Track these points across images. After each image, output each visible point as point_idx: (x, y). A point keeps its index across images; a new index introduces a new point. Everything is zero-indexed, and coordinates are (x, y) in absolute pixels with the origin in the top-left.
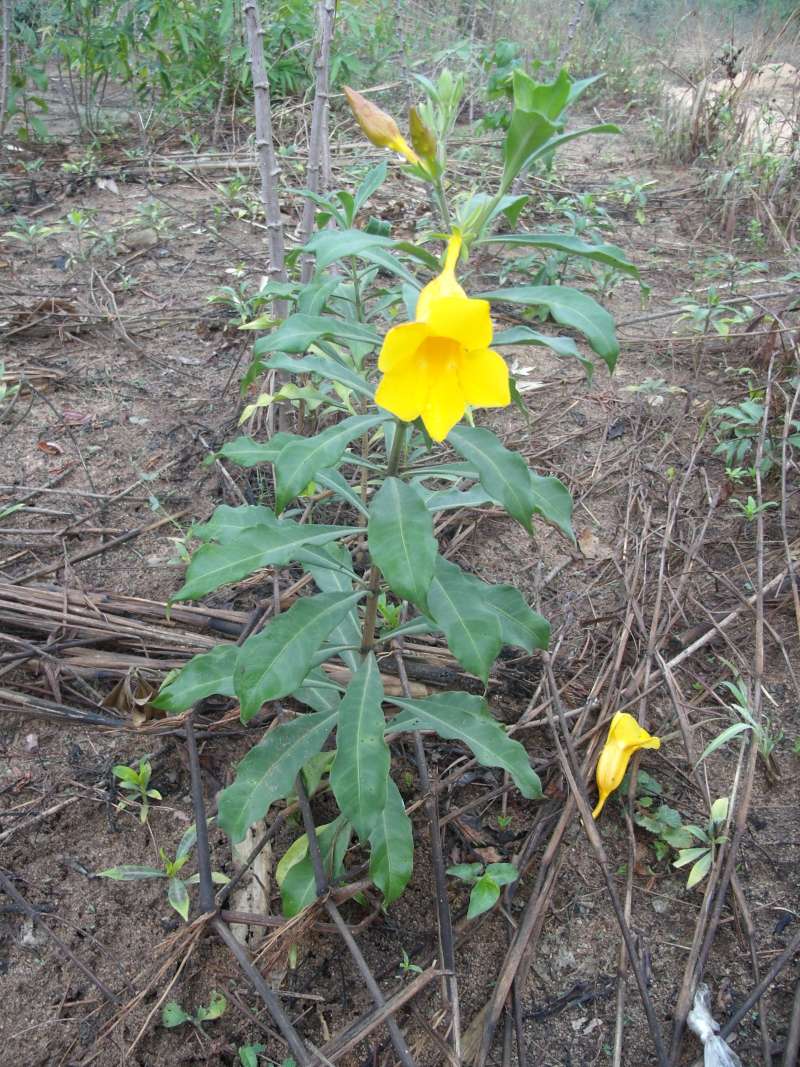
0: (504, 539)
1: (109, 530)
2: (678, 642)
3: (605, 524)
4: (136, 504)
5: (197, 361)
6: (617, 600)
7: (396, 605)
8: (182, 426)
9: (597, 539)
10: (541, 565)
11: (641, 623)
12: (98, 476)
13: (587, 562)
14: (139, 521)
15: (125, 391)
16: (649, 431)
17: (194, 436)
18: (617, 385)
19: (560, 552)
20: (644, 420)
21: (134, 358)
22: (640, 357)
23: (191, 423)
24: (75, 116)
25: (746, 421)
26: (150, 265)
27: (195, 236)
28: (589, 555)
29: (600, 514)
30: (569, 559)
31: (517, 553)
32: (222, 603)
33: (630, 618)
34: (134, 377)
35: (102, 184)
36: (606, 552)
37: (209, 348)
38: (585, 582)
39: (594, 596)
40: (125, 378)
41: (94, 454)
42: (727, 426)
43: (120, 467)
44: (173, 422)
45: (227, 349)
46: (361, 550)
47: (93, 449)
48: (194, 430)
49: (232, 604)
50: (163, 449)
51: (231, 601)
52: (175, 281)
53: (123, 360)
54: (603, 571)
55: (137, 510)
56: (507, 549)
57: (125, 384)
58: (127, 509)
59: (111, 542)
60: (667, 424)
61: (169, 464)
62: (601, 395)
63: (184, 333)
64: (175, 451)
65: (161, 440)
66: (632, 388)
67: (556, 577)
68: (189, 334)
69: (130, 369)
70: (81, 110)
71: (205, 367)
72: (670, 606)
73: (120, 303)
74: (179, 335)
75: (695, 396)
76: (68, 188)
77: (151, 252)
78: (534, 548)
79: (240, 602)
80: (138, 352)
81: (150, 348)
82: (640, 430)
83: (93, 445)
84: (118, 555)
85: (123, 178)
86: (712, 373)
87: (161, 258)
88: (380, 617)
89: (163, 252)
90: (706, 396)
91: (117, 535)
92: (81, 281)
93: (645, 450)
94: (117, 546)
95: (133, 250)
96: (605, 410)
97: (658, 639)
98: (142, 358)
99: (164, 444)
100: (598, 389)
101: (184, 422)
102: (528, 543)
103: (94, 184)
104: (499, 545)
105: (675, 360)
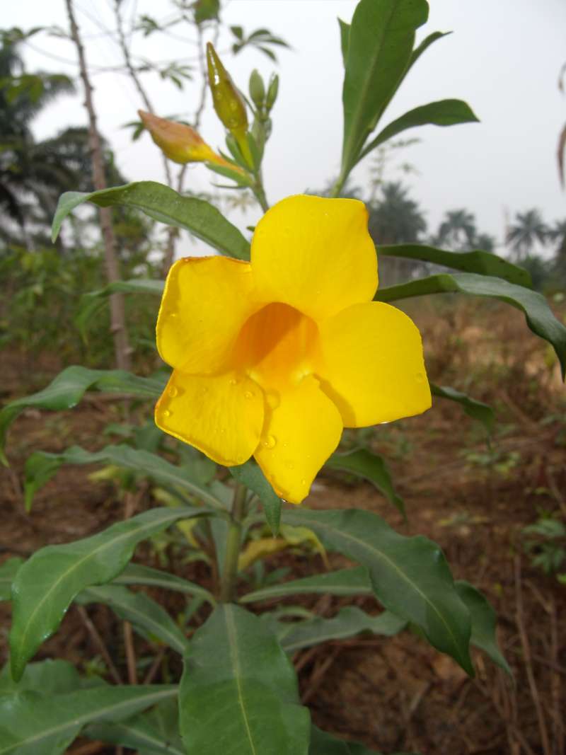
0: (362, 670)
13: (445, 685)
16: (466, 557)
18: (429, 524)
19: (417, 677)
20: (459, 548)
21: (29, 530)
22: (442, 501)
30: (428, 684)
31: (376, 683)
38: (450, 707)
39: (463, 721)
42: (529, 545)
56: (365, 679)
60: (479, 549)
66: (443, 523)
75: (495, 525)
78: (392, 676)
80: (32, 526)
86: (502, 506)
90: (503, 524)
102: (384, 672)
104: (357, 677)
105: (470, 499)
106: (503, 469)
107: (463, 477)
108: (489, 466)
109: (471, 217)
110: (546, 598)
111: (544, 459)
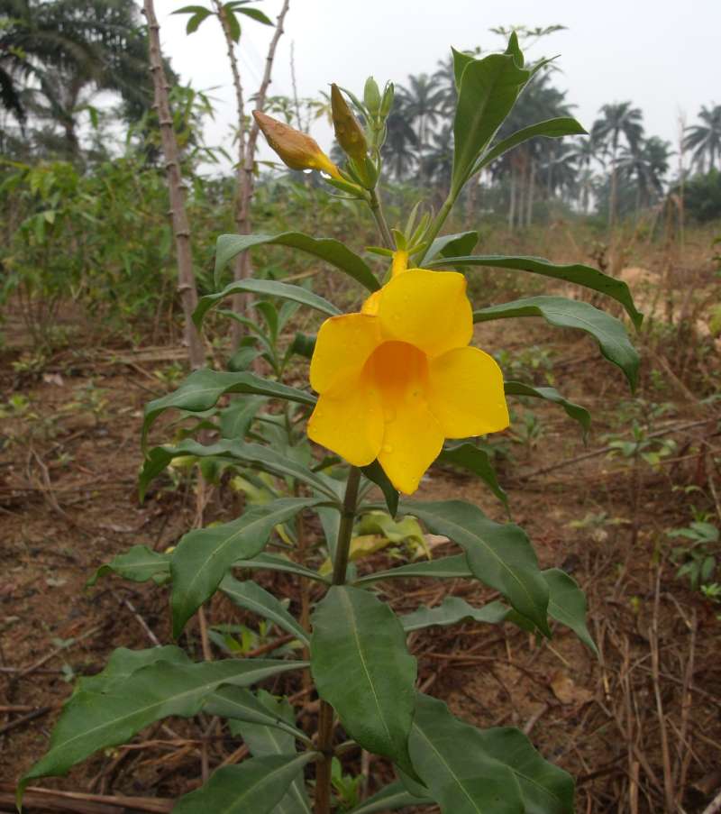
0: (469, 691)
1: (16, 707)
2: (699, 794)
3: (576, 664)
4: (51, 677)
5: (129, 529)
6: (609, 748)
7: (354, 776)
8: (108, 591)
9: (570, 681)
10: (515, 716)
11: (649, 772)
12: (11, 649)
13: (565, 708)
14: (54, 696)
15: (51, 561)
16: (600, 565)
17: (120, 601)
18: (557, 525)
19: (533, 700)
20: (593, 555)
21: (64, 528)
22: (575, 497)
23: (118, 588)
24: (32, 331)
25: (702, 540)
26: (88, 444)
27: (134, 418)
28: (566, 700)
29: (568, 655)
30: (545, 707)
31: (485, 704)
32: (144, 789)
33: (635, 767)
34: (63, 547)
35: (48, 378)
36: (584, 695)
37: (143, 516)
38: (568, 731)
39: (582, 746)
40: (53, 548)
41: (10, 625)
42: (680, 551)
43: (36, 638)
44: (99, 588)
45: (160, 515)
46: (307, 713)
47: (9, 619)
48: (120, 595)
49: (155, 790)
50: (87, 616)
51: (155, 785)
52: (111, 458)
53: (52, 531)
54: (585, 717)
55: (52, 684)
56: (473, 701)
57: (52, 554)
58: (40, 684)
59: (17, 721)
60: (617, 557)
61: (91, 631)
62: (545, 535)
63: (118, 504)
64: (99, 617)
65: (84, 607)
66: (575, 524)
67: (534, 728)
68: (123, 505)
69: (59, 538)
70: (37, 326)
71: (137, 533)
72: (679, 748)
73: (54, 478)
74: (112, 506)
75: (639, 528)
76: (16, 383)
77: (90, 432)
78: (504, 697)
79: (166, 787)
80: (68, 522)
81: (81, 517)
82: (591, 565)
83: (10, 615)
84: (24, 737)
85: (68, 372)
86: (649, 505)
87: (99, 438)
88: (336, 793)
89: (102, 432)
90: (649, 527)
91: (23, 713)
92: (19, 460)
93: (601, 584)
94: (24, 726)
95: (72, 431)
96: (551, 549)
97: (676, 789)
98: (73, 527)
99: (88, 611)
100: (540, 530)
101: (111, 587)
102: (496, 693)
103: (40, 378)
104: (463, 698)
105: (610, 496)
106: (653, 459)
107: (603, 468)
108: (635, 455)
109: (637, 114)
110: (690, 613)
111: (703, 448)
